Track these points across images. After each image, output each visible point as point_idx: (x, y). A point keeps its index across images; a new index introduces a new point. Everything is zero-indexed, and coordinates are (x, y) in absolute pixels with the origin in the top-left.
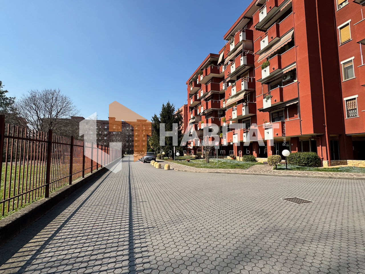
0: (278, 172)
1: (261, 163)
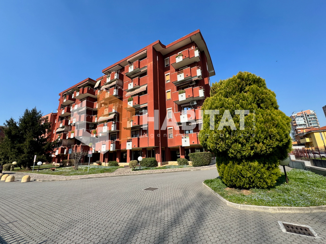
0: (136, 172)
1: (122, 167)
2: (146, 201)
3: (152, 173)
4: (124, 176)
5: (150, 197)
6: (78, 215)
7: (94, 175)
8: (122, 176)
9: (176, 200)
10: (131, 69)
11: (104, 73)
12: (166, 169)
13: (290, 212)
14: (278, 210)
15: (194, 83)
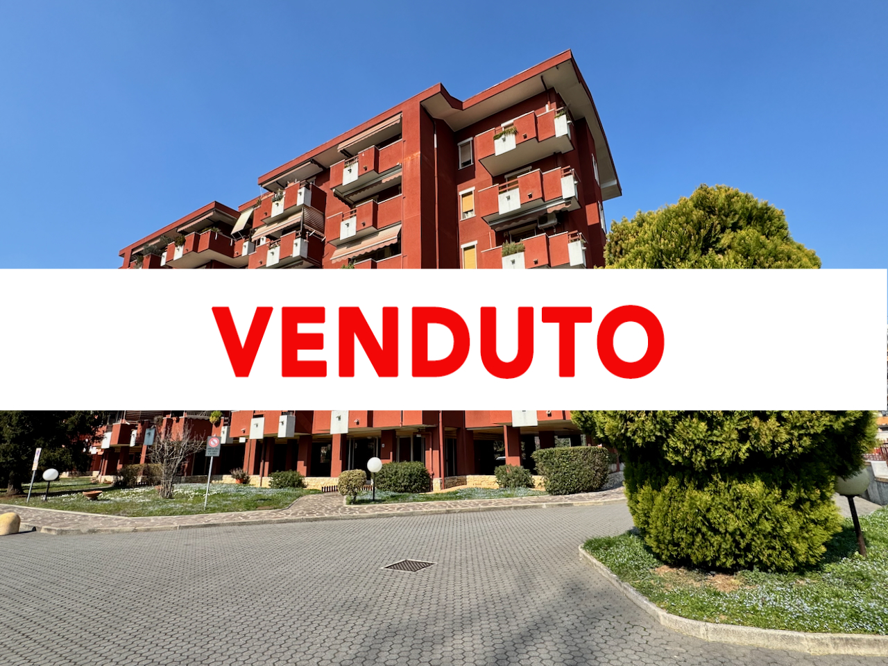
0: (359, 508)
1: (316, 492)
2: (394, 606)
3: (412, 514)
4: (321, 522)
5: (407, 591)
6: (171, 646)
7: (224, 514)
8: (316, 520)
9: (490, 605)
10: (350, 175)
11: (265, 188)
12: (458, 501)
13: (874, 651)
14: (831, 645)
15: (551, 219)
